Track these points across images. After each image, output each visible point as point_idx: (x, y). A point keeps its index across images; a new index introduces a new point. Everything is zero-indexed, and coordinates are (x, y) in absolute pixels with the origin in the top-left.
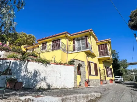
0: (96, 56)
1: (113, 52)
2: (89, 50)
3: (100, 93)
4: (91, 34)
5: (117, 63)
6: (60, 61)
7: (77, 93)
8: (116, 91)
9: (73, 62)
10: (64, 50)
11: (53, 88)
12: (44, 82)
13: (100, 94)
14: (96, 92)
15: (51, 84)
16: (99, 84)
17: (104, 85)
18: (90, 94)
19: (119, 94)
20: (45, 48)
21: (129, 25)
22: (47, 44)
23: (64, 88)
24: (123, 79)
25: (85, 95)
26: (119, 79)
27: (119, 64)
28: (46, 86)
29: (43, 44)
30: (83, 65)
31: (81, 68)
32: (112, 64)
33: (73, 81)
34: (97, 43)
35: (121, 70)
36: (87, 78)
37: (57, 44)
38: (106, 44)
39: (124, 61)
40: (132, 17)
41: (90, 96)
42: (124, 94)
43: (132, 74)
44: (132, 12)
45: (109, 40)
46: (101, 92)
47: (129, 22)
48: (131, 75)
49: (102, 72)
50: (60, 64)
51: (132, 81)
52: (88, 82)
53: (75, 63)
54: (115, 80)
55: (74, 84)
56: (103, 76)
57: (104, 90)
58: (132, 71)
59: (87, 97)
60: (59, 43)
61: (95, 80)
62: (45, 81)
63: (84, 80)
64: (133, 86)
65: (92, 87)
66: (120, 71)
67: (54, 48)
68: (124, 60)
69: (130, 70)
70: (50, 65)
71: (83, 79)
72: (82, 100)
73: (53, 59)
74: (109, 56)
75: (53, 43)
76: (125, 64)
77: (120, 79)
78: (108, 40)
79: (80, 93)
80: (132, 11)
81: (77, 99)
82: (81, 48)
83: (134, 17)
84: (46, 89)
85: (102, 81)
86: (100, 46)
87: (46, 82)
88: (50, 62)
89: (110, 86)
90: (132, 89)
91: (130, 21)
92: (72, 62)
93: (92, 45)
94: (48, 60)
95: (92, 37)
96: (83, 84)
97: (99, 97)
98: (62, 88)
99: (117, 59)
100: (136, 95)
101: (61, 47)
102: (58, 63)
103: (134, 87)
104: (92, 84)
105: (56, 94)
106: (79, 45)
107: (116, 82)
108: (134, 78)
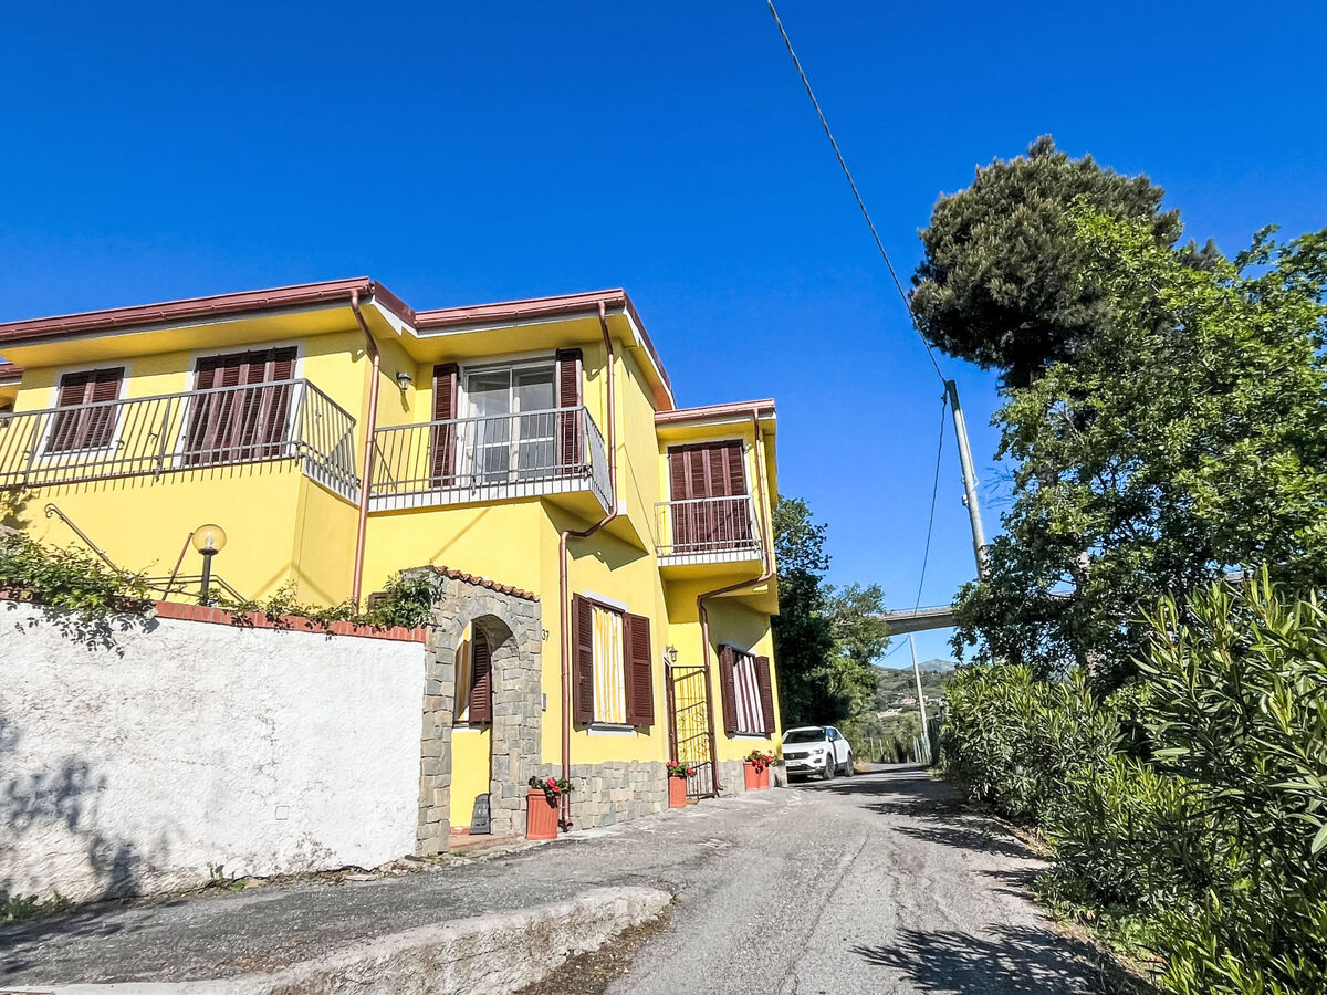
0: (650, 548)
1: (789, 521)
2: (585, 485)
3: (660, 883)
4: (611, 341)
5: (814, 614)
6: (281, 583)
7: (444, 906)
8: (789, 857)
9: (423, 596)
10: (332, 470)
11: (170, 883)
12: (62, 823)
13: (657, 898)
14: (625, 880)
15: (143, 849)
16: (657, 807)
17: (694, 813)
18: (565, 908)
19: (809, 872)
20: (100, 433)
21: (918, 307)
22: (129, 387)
23: (302, 876)
24: (843, 748)
25: (520, 919)
26: (816, 753)
27: (827, 624)
28: (86, 869)
29: (72, 383)
30: (517, 631)
31: (501, 660)
32: (775, 622)
33: (412, 793)
34: (667, 431)
35: (838, 676)
36: (550, 754)
37: (254, 397)
38: (735, 446)
39: (862, 599)
40: (938, 245)
41: (573, 928)
42: (847, 870)
43: (909, 702)
44: (943, 206)
45: (762, 412)
46: (666, 876)
47: (916, 281)
48: (907, 709)
49: (690, 691)
50: (276, 618)
51: (909, 764)
52: (553, 793)
53: (440, 611)
54: (787, 756)
55: (423, 821)
56: (690, 725)
57: (692, 851)
58: (912, 684)
59: (541, 936)
60: (281, 396)
61: (619, 774)
62: (73, 821)
63: (518, 771)
64: (911, 797)
65: (592, 834)
66: (825, 678)
67: (211, 435)
68: (863, 589)
69: (896, 674)
70: (151, 626)
71: (515, 764)
72: (493, 978)
73: (193, 565)
74: (755, 556)
75: (205, 383)
76: (868, 624)
77: (825, 745)
78: (755, 406)
79: (476, 911)
80: (942, 196)
81: (438, 967)
82: (514, 463)
83: (955, 248)
84: (84, 907)
85: (679, 772)
86: (687, 457)
87: (84, 821)
88: (156, 596)
89: (747, 816)
90: (903, 830)
91: (925, 271)
92: (406, 596)
93: (619, 440)
94: (133, 567)
95: (619, 366)
96: (509, 821)
97: (648, 925)
98: (278, 880)
99: (813, 581)
100: (926, 871)
101: (293, 434)
102: (250, 606)
103: (914, 810)
104: (596, 807)
105: (200, 951)
106: (497, 428)
107: (793, 779)
108: (925, 738)
